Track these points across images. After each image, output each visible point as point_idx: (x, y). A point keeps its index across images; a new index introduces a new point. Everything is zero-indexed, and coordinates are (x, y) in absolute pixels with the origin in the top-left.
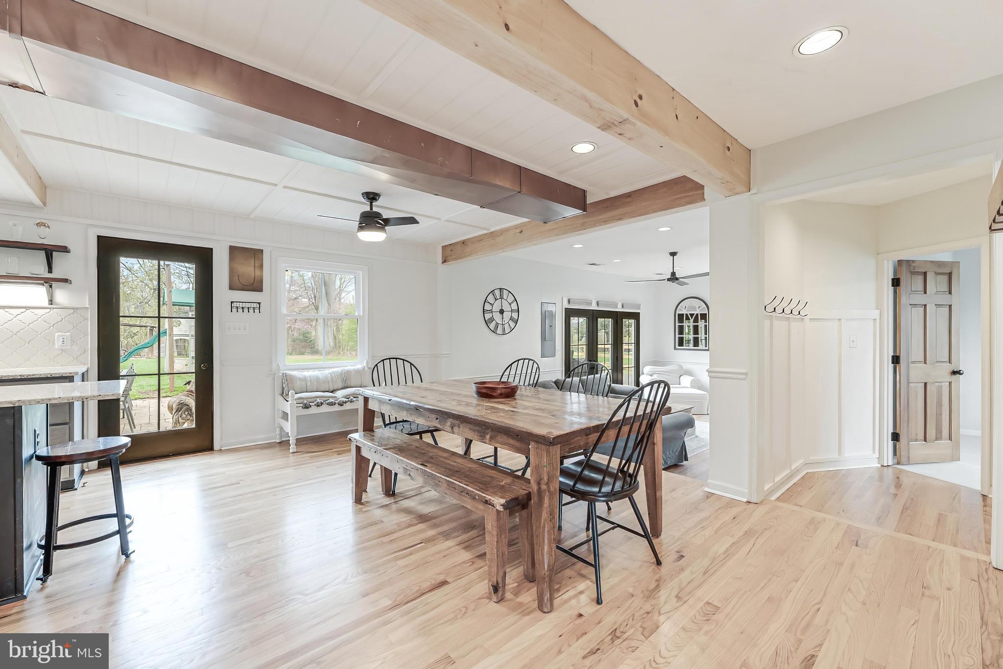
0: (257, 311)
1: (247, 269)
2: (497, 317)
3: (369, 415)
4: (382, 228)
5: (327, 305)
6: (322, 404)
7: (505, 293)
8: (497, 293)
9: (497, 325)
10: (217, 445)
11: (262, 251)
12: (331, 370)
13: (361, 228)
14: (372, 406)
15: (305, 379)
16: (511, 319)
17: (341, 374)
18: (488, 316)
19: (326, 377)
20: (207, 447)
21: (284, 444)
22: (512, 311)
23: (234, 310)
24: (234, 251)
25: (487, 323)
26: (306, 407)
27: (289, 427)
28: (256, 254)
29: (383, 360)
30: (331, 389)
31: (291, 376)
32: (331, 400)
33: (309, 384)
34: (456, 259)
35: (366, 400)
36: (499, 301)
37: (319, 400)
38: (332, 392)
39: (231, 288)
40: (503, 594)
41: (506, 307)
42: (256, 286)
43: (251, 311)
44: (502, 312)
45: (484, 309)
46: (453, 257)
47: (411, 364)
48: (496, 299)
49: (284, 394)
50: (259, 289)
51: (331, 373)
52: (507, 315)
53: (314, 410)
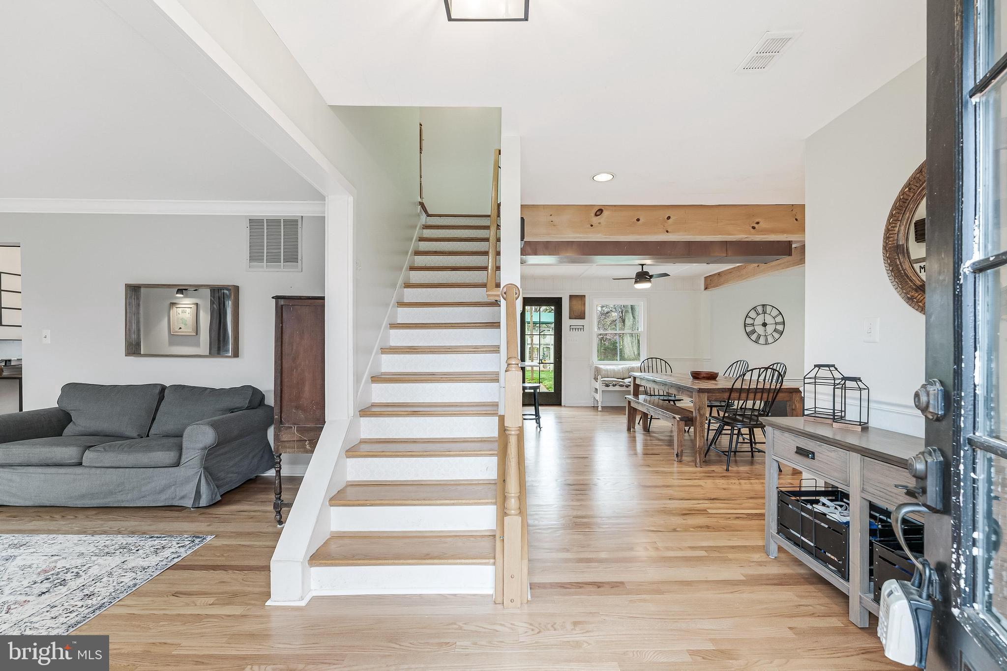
0: (582, 330)
1: (577, 306)
2: (760, 330)
3: (637, 387)
4: (649, 281)
5: (632, 318)
6: (616, 385)
7: (769, 309)
8: (760, 309)
9: (759, 336)
10: (563, 404)
11: (585, 296)
12: (622, 366)
13: (636, 282)
14: (638, 382)
15: (607, 370)
16: (775, 330)
17: (628, 369)
18: (749, 329)
19: (619, 370)
20: (559, 404)
21: (595, 408)
22: (776, 324)
23: (571, 330)
24: (571, 297)
25: (748, 335)
26: (607, 386)
27: (598, 397)
28: (582, 297)
29: (648, 359)
30: (622, 377)
31: (599, 368)
32: (621, 383)
33: (609, 373)
34: (714, 287)
35: (635, 378)
36: (761, 317)
37: (614, 383)
38: (623, 379)
39: (570, 318)
40: (681, 459)
41: (769, 320)
42: (582, 316)
43: (579, 330)
44: (765, 325)
45: (745, 324)
46: (712, 285)
47: (666, 362)
48: (758, 314)
49: (596, 379)
50: (583, 318)
51: (622, 368)
52: (770, 329)
53: (611, 388)
